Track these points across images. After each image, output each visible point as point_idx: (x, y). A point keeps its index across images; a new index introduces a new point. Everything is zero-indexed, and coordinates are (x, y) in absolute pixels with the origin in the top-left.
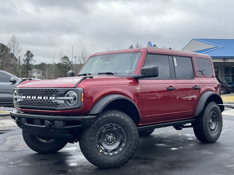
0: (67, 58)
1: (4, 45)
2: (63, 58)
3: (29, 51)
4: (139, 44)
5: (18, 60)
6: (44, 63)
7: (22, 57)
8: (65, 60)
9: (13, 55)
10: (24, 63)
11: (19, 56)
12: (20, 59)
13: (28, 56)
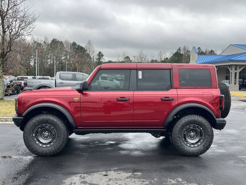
0: (129, 57)
1: (83, 47)
2: (125, 58)
3: (101, 52)
4: (186, 47)
5: (92, 58)
6: (111, 61)
7: (95, 57)
8: (127, 59)
9: (89, 55)
10: (96, 61)
11: (93, 55)
12: (94, 58)
13: (100, 56)
